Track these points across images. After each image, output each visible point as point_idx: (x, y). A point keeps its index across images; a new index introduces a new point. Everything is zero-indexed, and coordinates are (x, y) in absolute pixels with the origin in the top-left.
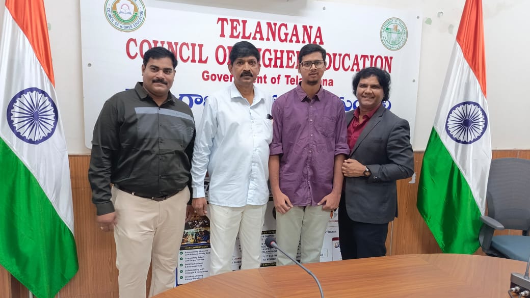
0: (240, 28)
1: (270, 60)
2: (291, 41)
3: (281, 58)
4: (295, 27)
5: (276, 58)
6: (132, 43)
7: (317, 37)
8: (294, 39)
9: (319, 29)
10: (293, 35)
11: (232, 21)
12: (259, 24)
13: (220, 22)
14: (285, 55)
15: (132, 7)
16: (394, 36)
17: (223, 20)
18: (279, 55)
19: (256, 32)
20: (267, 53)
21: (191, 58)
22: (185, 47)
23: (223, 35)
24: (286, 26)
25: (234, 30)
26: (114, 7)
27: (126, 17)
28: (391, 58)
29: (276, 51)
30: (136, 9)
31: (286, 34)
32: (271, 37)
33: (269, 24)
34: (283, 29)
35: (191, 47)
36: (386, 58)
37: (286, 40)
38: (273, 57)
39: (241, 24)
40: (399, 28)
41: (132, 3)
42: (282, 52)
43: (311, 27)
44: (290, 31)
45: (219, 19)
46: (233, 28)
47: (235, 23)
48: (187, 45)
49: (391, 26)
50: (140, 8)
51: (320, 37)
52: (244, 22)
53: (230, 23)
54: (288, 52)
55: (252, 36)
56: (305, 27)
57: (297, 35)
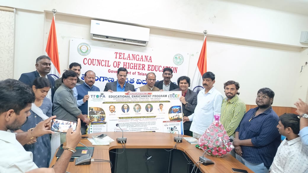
0: (122, 56)
1: (133, 67)
2: (140, 61)
3: (137, 66)
4: (142, 56)
5: (135, 66)
6: (85, 59)
7: (150, 59)
8: (142, 60)
9: (151, 57)
10: (141, 59)
11: (120, 53)
12: (129, 55)
13: (116, 54)
14: (138, 65)
15: (86, 48)
16: (178, 60)
17: (116, 53)
18: (136, 65)
19: (128, 57)
20: (132, 65)
21: (105, 65)
22: (103, 61)
23: (116, 58)
24: (139, 55)
25: (120, 57)
26: (81, 48)
27: (84, 51)
28: (177, 68)
29: (135, 64)
30: (88, 49)
31: (139, 58)
32: (133, 59)
33: (133, 55)
34: (138, 57)
35: (105, 61)
36: (175, 68)
37: (138, 60)
38: (134, 66)
39: (123, 54)
40: (180, 57)
41: (87, 47)
42: (137, 64)
43: (148, 56)
44: (140, 57)
45: (115, 53)
46: (120, 56)
47: (121, 54)
48: (104, 61)
49: (177, 57)
50: (89, 48)
51: (151, 60)
52: (124, 54)
53: (119, 54)
54: (139, 64)
55: (127, 58)
56: (145, 56)
57: (142, 59)
